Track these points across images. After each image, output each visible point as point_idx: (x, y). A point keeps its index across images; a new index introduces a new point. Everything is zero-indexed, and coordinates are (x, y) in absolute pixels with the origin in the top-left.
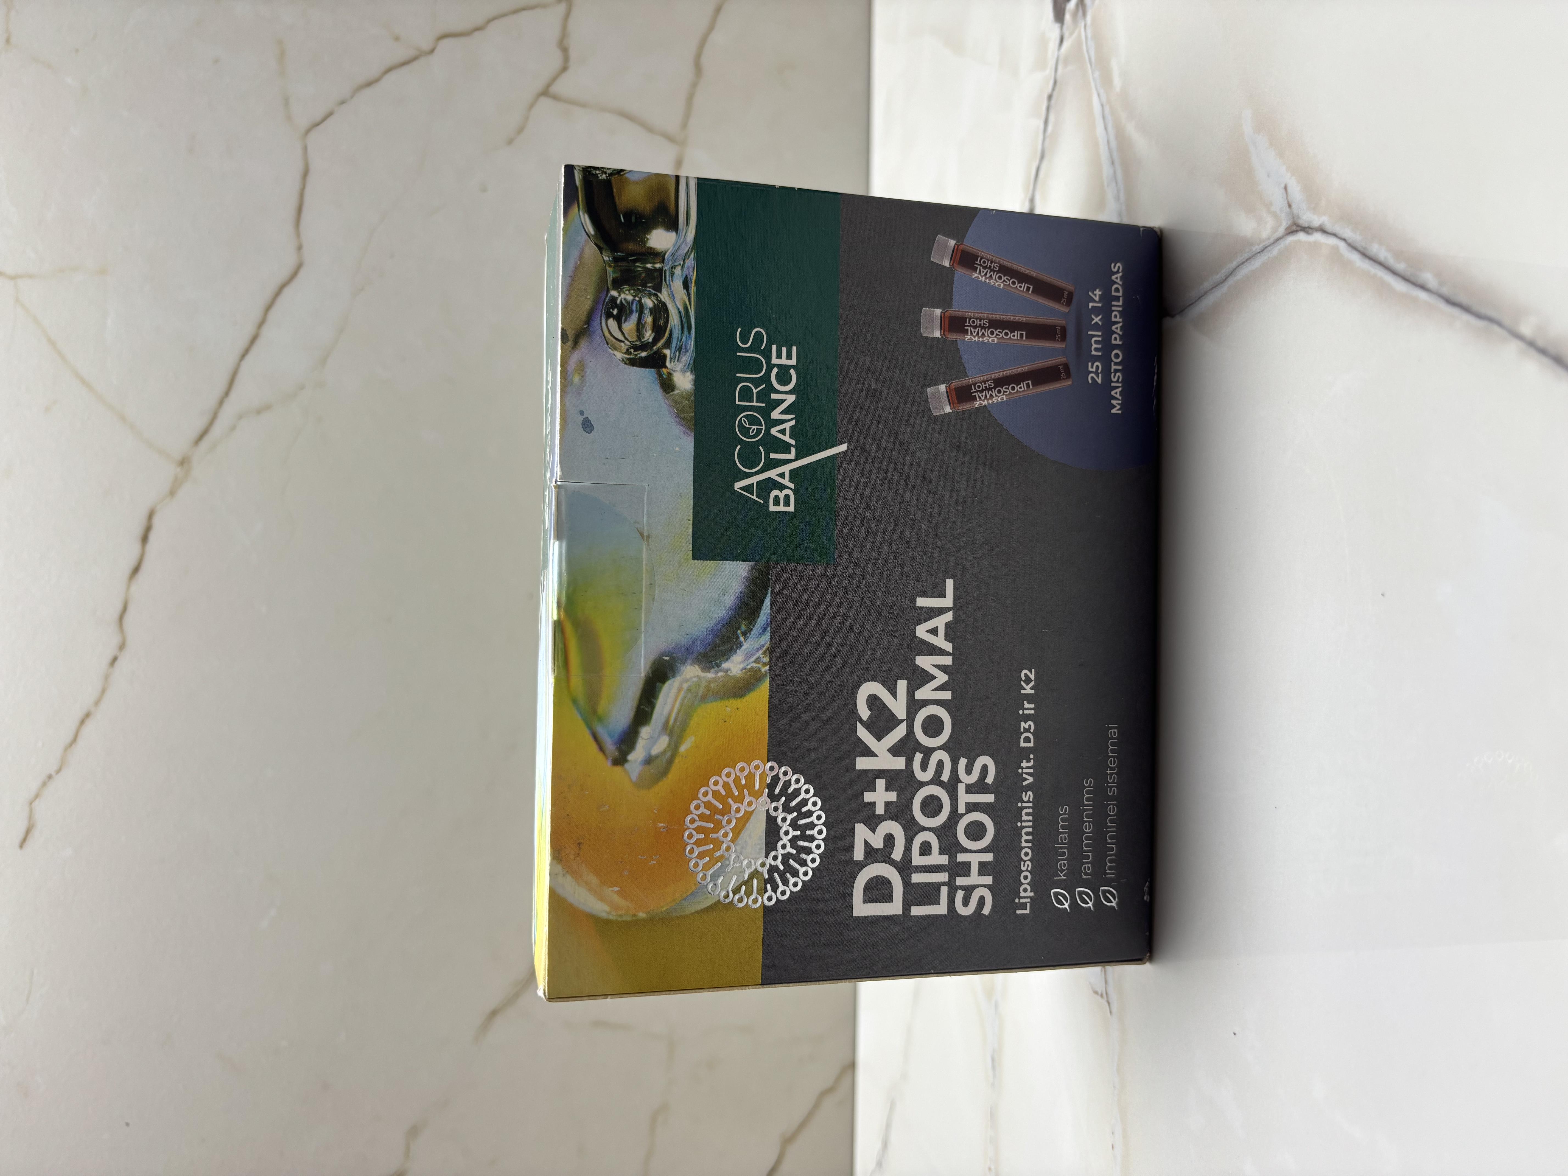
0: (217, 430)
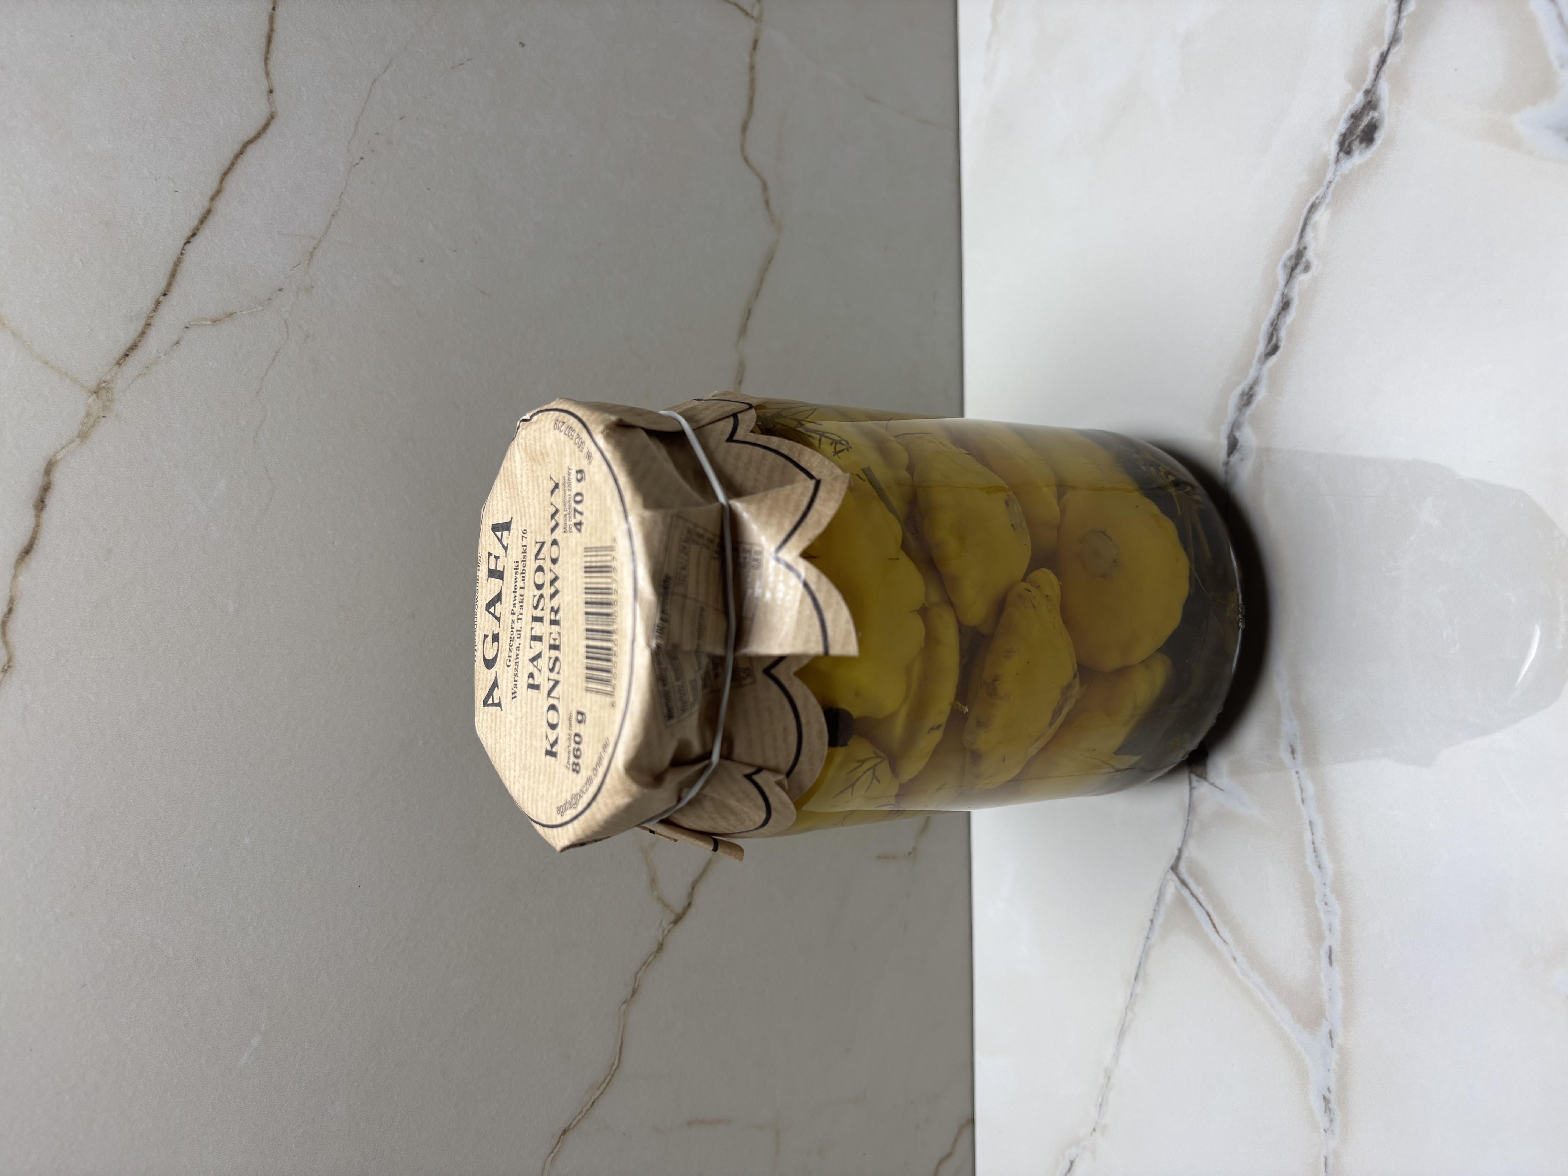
0: (152, 345)
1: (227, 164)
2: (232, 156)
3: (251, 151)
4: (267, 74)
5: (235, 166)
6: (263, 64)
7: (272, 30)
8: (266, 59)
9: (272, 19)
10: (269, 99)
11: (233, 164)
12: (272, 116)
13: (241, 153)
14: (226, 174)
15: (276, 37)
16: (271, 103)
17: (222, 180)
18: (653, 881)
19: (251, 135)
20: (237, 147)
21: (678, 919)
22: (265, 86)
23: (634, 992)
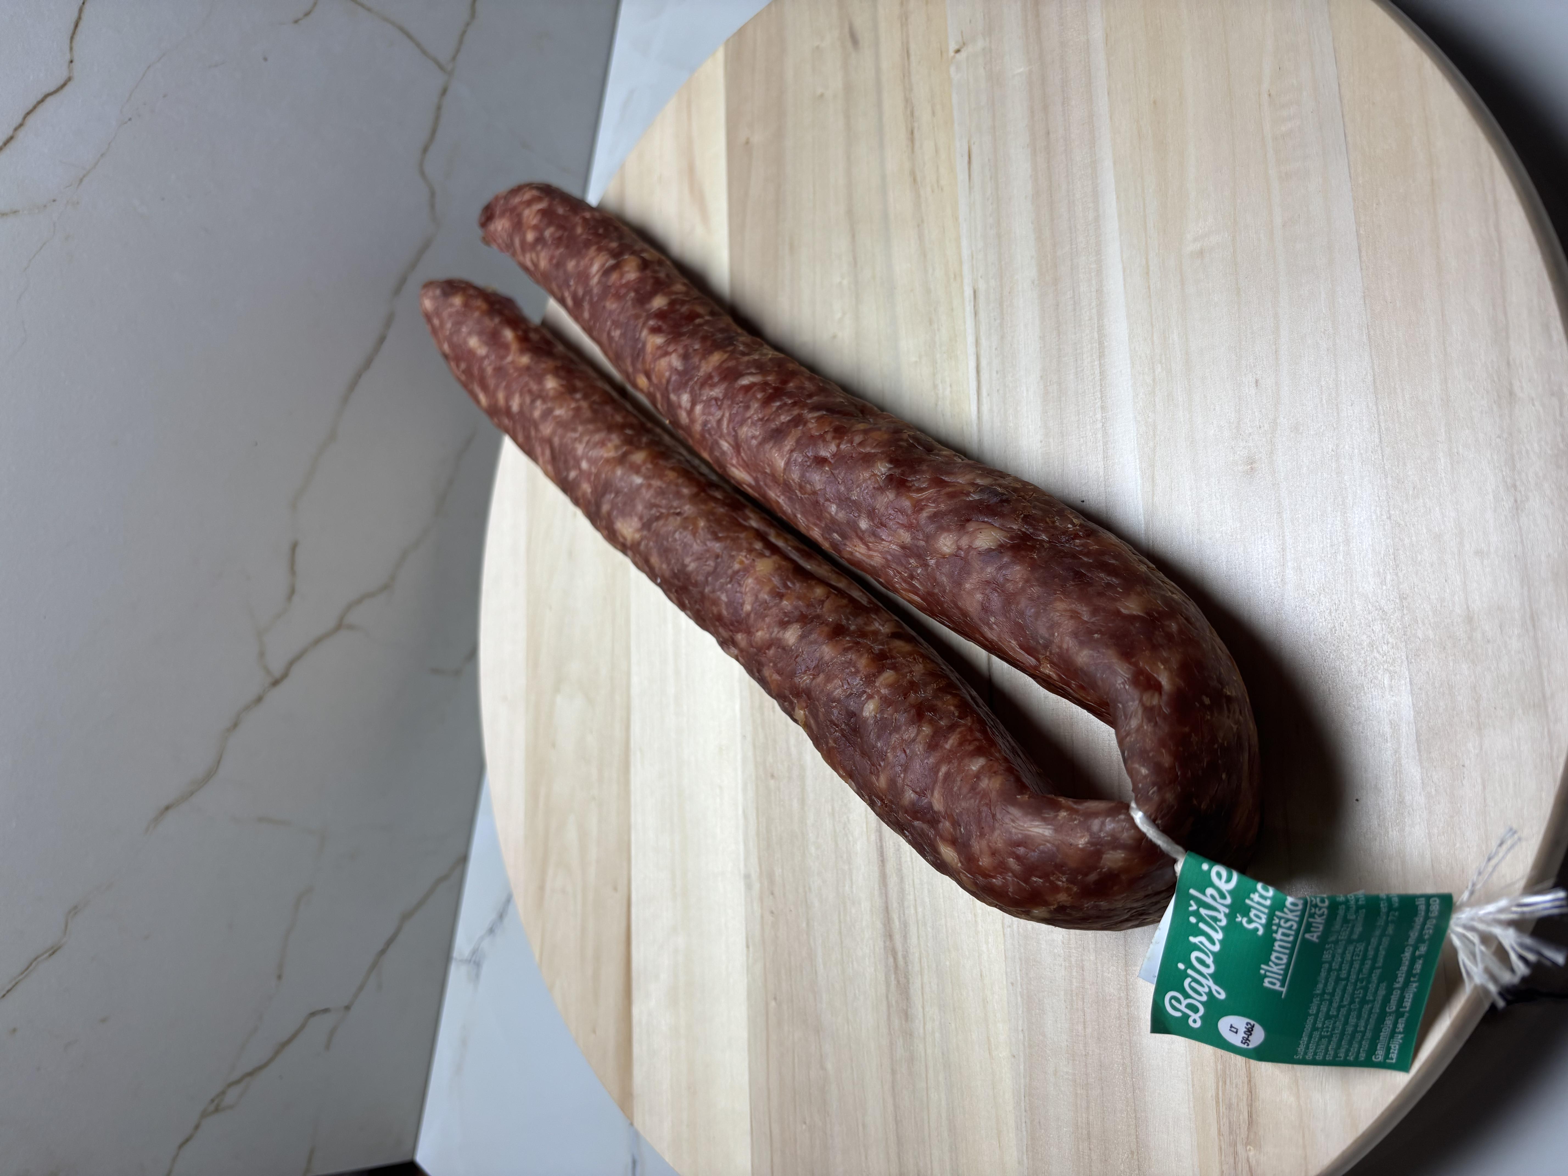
1: (31, 107)
2: (35, 102)
3: (49, 100)
4: (71, 49)
5: (37, 109)
6: (68, 41)
7: (79, 18)
8: (72, 38)
9: (81, 10)
10: (69, 67)
11: (35, 108)
12: (69, 79)
13: (42, 101)
14: (28, 114)
15: (82, 24)
16: (70, 70)
17: (25, 118)
18: (262, 654)
19: (52, 89)
20: (40, 97)
21: (276, 683)
22: (68, 57)
23: (235, 725)
